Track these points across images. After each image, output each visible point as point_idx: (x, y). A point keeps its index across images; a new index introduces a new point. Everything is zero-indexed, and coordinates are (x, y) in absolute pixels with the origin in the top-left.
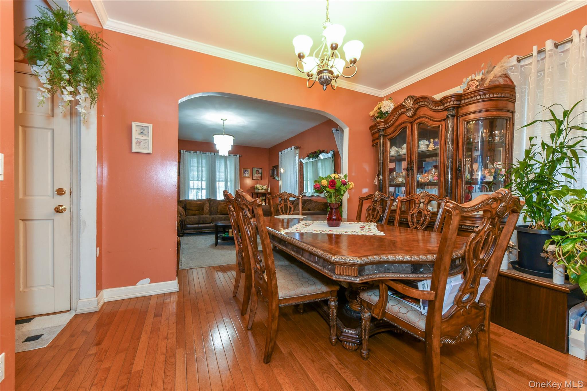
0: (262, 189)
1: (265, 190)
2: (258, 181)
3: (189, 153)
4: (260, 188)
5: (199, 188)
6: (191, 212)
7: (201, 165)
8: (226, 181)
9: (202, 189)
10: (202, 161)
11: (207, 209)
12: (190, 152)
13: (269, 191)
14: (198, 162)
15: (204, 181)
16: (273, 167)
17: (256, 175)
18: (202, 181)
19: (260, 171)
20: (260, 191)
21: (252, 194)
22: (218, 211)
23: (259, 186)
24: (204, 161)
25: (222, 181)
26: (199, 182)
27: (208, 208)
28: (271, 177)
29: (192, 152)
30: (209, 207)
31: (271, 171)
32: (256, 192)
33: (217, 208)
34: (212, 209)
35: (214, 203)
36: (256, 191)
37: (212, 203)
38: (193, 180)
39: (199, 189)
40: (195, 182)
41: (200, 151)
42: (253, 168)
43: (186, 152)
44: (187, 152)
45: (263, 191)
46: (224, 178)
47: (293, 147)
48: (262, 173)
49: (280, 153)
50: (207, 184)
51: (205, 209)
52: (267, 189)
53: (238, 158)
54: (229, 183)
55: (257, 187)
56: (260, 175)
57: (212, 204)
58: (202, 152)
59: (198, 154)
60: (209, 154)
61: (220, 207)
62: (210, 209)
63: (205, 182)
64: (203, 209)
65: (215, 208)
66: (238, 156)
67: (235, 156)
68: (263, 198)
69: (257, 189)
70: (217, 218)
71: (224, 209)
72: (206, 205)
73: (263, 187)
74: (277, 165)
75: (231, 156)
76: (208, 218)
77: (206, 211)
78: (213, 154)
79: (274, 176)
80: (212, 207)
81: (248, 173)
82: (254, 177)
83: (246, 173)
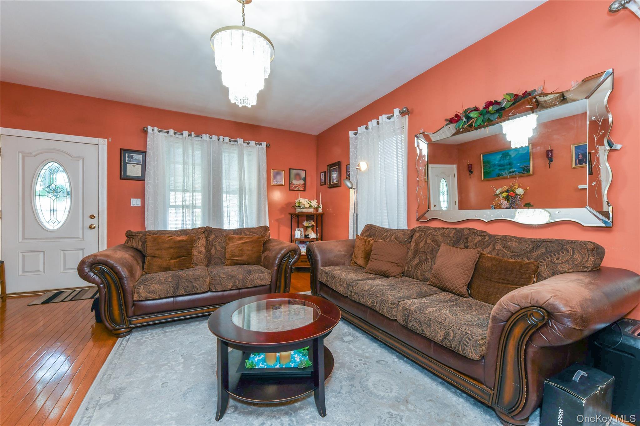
0: (310, 207)
1: (314, 208)
2: (301, 193)
3: (166, 134)
5: (188, 204)
6: (157, 262)
7: (190, 161)
8: (241, 191)
9: (194, 207)
10: (193, 152)
11: (200, 252)
12: (167, 132)
13: (320, 211)
14: (185, 154)
15: (198, 192)
16: (328, 165)
17: (295, 182)
18: (194, 191)
19: (303, 174)
20: (304, 210)
21: (290, 216)
22: (228, 255)
23: (304, 202)
24: (198, 154)
25: (233, 192)
26: (188, 194)
27: (203, 250)
29: (172, 132)
30: (206, 247)
31: (323, 174)
32: (297, 212)
33: (224, 248)
34: (213, 251)
35: (217, 237)
36: (298, 210)
37: (212, 237)
38: (175, 190)
39: (187, 207)
40: (179, 195)
41: (190, 132)
42: (290, 169)
43: (159, 131)
44: (162, 131)
45: (312, 210)
46: (238, 187)
47: (396, 111)
48: (305, 180)
49: (351, 133)
50: (203, 198)
51: (195, 253)
53: (263, 148)
54: (247, 196)
55: (300, 203)
56: (302, 182)
57: (213, 239)
58: (193, 133)
59: (184, 136)
60: (208, 139)
61: (232, 247)
62: (208, 251)
63: (200, 194)
64: (190, 253)
65: (219, 248)
66: (264, 144)
67: (258, 146)
68: (310, 223)
69: (299, 207)
70: (224, 277)
71: (241, 250)
72: (198, 241)
73: (311, 202)
74: (339, 161)
75: (250, 145)
76: (199, 281)
77: (197, 259)
78: (215, 137)
79: (330, 183)
80: (213, 247)
81: (281, 179)
82: (291, 185)
83: (278, 177)
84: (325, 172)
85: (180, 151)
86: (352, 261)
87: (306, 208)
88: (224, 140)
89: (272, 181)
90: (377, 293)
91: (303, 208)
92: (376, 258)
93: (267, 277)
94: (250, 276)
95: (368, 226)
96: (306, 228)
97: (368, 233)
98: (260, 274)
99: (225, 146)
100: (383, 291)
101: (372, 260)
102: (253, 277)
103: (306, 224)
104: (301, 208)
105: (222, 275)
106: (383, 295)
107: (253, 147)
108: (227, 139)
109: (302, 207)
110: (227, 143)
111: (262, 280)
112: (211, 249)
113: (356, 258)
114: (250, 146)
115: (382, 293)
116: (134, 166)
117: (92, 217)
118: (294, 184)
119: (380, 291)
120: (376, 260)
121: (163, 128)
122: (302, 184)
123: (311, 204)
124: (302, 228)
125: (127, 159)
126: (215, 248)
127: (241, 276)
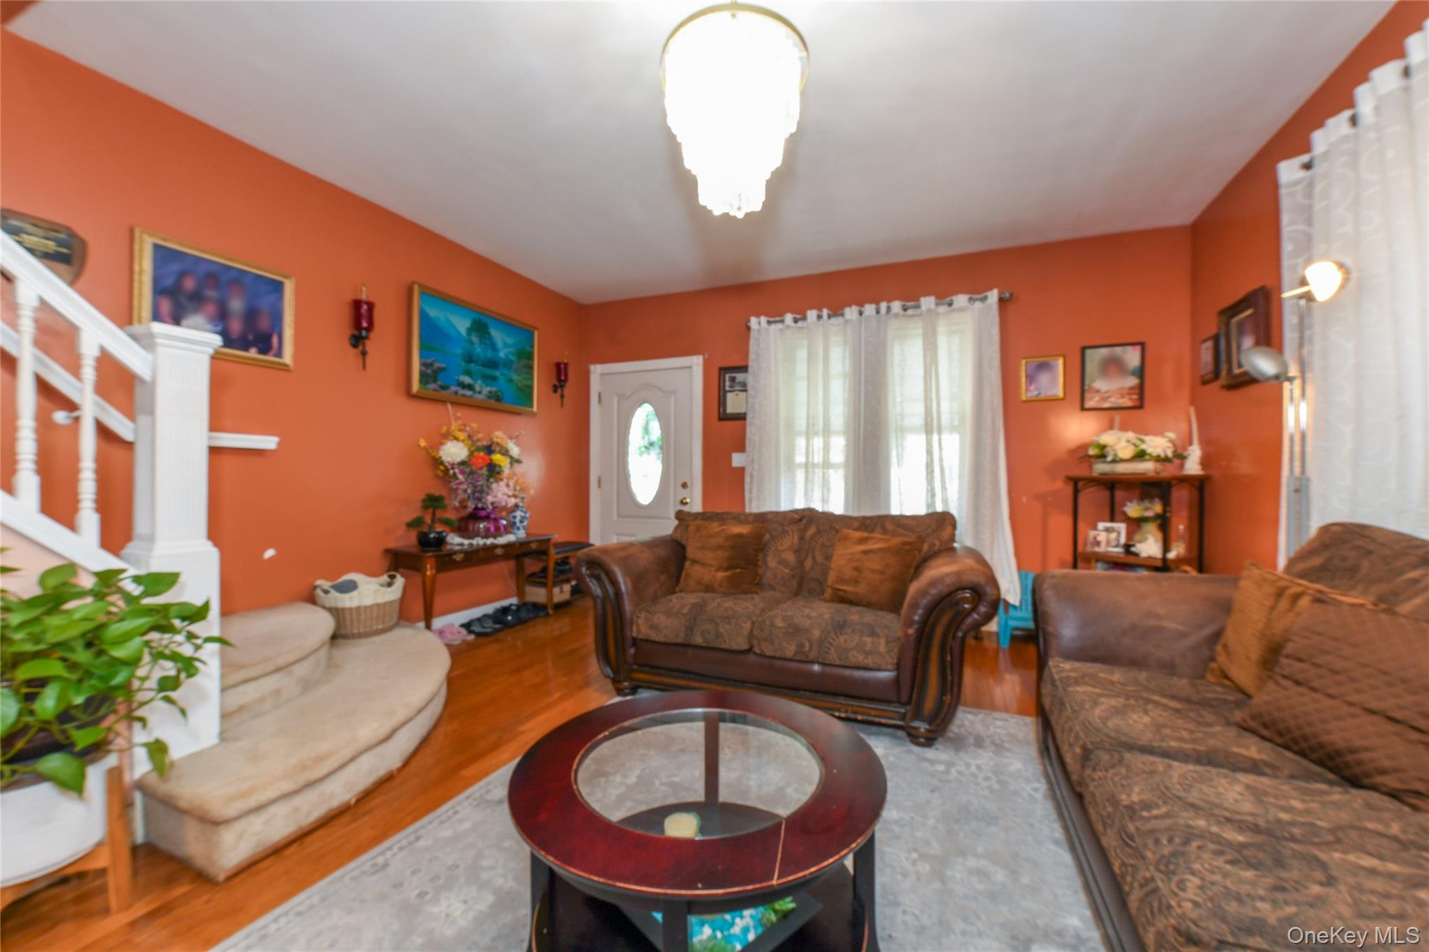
0: (1141, 455)
1: (1158, 459)
2: (1118, 417)
3: (780, 326)
4: (1126, 452)
8: (930, 425)
9: (829, 468)
10: (826, 351)
11: (782, 562)
12: (782, 321)
13: (1193, 466)
14: (811, 358)
15: (838, 434)
16: (1219, 313)
17: (1101, 385)
18: (829, 433)
19: (1133, 357)
20: (1121, 468)
22: (831, 578)
23: (1122, 442)
24: (836, 352)
25: (913, 428)
27: (791, 557)
28: (1205, 382)
29: (789, 318)
30: (798, 552)
31: (1209, 344)
32: (1095, 474)
33: (829, 558)
34: (808, 563)
35: (819, 531)
36: (1100, 468)
37: (812, 531)
41: (820, 310)
42: (1083, 349)
43: (769, 323)
44: (775, 322)
45: (1147, 467)
48: (1141, 372)
51: (770, 562)
52: (1180, 457)
53: (990, 307)
55: (1102, 446)
56: (1132, 381)
57: (813, 538)
58: (825, 312)
59: (809, 320)
60: (855, 317)
61: (842, 558)
62: (799, 562)
63: (841, 438)
64: (752, 563)
65: (819, 557)
66: (993, 296)
67: (978, 305)
68: (1147, 509)
69: (1102, 456)
70: (779, 627)
71: (857, 569)
72: (782, 539)
73: (1143, 441)
74: (1263, 288)
75: (955, 306)
76: (729, 623)
77: (775, 576)
78: (869, 309)
79: (1230, 371)
80: (810, 555)
81: (1054, 380)
82: (1087, 395)
83: (1044, 378)
84: (1216, 338)
85: (802, 355)
86: (1213, 665)
87: (1122, 461)
88: (889, 309)
89: (1023, 390)
90: (1150, 843)
91: (1114, 461)
92: (1300, 677)
93: (882, 649)
94: (837, 637)
95: (1335, 528)
96: (1135, 525)
97: (1317, 561)
98: (865, 639)
99: (894, 324)
100: (1186, 842)
101: (1284, 682)
102: (845, 641)
103: (1133, 510)
104: (1105, 462)
105: (779, 623)
106: (1169, 863)
107: (961, 310)
108: (896, 306)
109: (1109, 458)
110: (896, 315)
111: (867, 653)
112: (806, 557)
113: (1228, 654)
114: (954, 310)
115: (1174, 854)
116: (737, 395)
117: (684, 485)
118: (1098, 391)
119: (1170, 840)
120: (1298, 683)
121: (775, 315)
122: (1131, 388)
123: (1143, 447)
124: (1122, 521)
125: (728, 383)
126: (814, 558)
127: (816, 633)
